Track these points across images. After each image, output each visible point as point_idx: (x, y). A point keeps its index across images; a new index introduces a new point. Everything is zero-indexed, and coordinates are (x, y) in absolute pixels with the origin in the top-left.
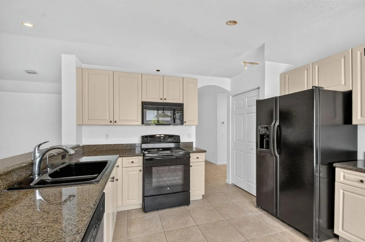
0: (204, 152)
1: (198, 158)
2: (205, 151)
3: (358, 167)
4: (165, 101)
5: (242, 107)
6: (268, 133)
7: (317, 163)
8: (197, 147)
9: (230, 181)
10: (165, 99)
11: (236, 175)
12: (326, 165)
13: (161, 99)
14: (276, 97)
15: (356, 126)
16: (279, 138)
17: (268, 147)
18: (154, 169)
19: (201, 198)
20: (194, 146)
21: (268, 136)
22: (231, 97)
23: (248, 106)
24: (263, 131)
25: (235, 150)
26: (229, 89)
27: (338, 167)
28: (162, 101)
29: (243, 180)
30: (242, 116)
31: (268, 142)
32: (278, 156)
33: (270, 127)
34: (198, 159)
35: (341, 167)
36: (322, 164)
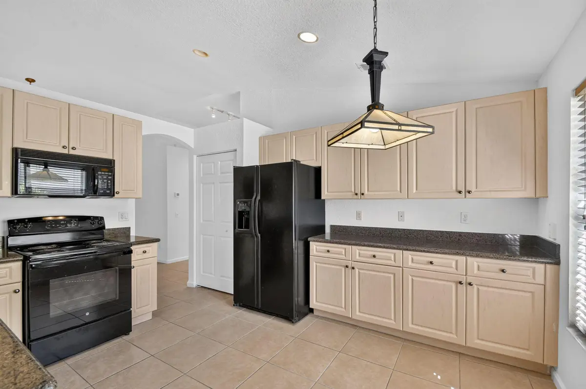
0: (156, 242)
1: (145, 252)
2: (158, 240)
3: (326, 238)
4: (72, 152)
5: (213, 173)
6: (248, 209)
7: (295, 240)
8: (137, 235)
9: (194, 281)
10: (73, 148)
11: (203, 272)
12: (302, 240)
13: (64, 147)
14: (257, 166)
15: (324, 200)
16: (260, 214)
17: (247, 227)
18: (53, 283)
19: (150, 317)
20: (133, 233)
21: (248, 213)
22: (195, 157)
23: (222, 173)
24: (242, 207)
25: (202, 236)
26: (192, 145)
27: (312, 241)
28: (65, 151)
29: (213, 276)
30: (213, 186)
31: (248, 220)
32: (259, 235)
33: (251, 201)
34: (145, 254)
35: (314, 241)
36: (299, 239)
